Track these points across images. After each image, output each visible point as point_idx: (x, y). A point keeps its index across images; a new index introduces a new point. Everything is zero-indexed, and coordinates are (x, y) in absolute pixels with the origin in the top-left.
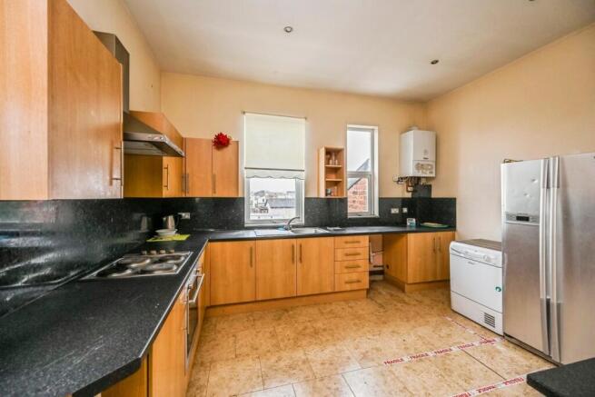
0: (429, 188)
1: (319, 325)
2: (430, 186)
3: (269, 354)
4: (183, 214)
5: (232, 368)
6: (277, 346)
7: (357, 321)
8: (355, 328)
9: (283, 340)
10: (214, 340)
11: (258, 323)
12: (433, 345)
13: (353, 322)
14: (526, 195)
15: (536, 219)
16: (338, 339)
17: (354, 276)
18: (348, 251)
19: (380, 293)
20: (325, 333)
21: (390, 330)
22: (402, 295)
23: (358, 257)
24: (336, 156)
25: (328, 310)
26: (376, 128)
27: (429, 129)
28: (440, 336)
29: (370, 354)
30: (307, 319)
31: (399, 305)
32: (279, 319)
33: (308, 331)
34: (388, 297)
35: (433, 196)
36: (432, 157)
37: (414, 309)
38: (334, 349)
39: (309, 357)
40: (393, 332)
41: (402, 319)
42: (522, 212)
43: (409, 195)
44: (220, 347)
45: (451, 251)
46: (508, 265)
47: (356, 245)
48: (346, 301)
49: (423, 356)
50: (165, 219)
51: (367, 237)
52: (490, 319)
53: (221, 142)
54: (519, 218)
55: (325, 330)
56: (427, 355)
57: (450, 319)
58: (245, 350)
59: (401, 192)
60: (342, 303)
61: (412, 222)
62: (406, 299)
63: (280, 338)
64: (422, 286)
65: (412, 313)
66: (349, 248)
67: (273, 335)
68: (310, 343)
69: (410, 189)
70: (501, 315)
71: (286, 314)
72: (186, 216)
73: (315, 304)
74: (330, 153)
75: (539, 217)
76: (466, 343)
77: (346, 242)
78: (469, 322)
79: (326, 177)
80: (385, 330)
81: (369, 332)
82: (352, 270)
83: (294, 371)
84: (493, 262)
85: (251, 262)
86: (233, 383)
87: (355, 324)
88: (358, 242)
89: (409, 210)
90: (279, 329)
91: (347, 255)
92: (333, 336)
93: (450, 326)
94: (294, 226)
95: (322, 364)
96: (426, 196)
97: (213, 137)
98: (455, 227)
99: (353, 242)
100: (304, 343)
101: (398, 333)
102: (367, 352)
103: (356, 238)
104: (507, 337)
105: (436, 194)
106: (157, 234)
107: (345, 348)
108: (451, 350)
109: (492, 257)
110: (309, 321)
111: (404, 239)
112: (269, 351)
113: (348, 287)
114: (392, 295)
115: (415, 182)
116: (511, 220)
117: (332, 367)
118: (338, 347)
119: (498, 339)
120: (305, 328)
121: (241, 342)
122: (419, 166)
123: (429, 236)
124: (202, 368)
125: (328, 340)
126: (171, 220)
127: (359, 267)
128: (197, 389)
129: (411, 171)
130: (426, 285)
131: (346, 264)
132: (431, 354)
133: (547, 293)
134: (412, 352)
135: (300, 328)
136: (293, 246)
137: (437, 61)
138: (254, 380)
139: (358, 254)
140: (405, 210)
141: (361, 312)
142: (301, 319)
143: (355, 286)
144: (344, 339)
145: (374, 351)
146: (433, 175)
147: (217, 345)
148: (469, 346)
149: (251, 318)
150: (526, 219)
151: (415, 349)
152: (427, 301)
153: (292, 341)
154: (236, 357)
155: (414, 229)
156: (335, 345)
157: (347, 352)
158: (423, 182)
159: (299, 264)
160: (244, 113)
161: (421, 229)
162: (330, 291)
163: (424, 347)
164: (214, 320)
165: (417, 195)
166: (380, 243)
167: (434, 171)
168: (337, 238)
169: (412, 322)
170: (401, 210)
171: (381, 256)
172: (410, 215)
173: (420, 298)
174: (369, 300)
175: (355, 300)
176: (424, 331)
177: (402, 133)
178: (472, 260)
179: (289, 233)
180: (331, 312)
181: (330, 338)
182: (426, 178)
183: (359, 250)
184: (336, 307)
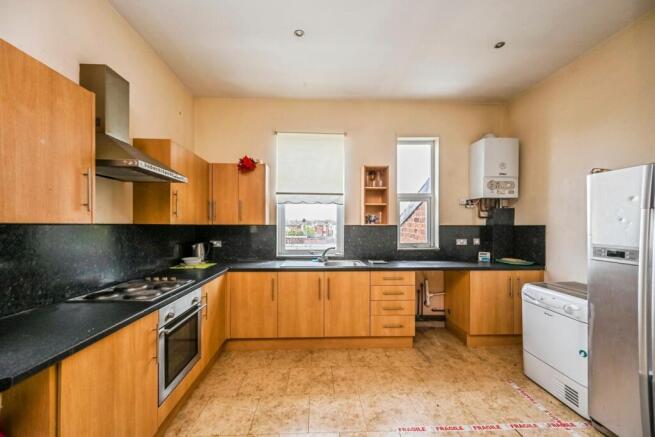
0: (511, 212)
1: (341, 373)
2: (513, 210)
3: (270, 398)
4: (215, 243)
5: (228, 407)
6: (284, 390)
7: (388, 374)
8: (381, 382)
9: (292, 384)
10: (224, 374)
11: (275, 363)
12: (476, 418)
13: (382, 374)
14: (621, 219)
15: (634, 255)
16: (355, 392)
17: (396, 320)
18: (388, 289)
19: (432, 344)
20: (342, 384)
21: (426, 390)
22: (460, 349)
23: (400, 297)
24: (381, 175)
25: (360, 356)
26: (437, 139)
27: (511, 135)
28: (491, 407)
29: (384, 415)
30: (331, 364)
31: (451, 361)
32: (300, 360)
33: (325, 378)
34: (441, 349)
35: (516, 224)
36: (512, 171)
37: (470, 367)
38: (344, 402)
39: (312, 408)
40: (428, 393)
41: (447, 379)
42: (616, 245)
43: (483, 222)
44: (226, 383)
45: (523, 296)
46: (595, 321)
47: (398, 282)
48: (386, 348)
49: (455, 428)
50: (194, 246)
51: (413, 273)
52: (572, 394)
53: (247, 165)
54: (611, 254)
55: (343, 379)
56: (461, 428)
57: (516, 387)
58: (249, 389)
59: (472, 218)
60: (381, 350)
61: (484, 256)
62: (465, 354)
63: (290, 381)
64: (492, 340)
65: (465, 373)
66: (389, 286)
67: (285, 378)
68: (321, 392)
69: (483, 214)
70: (586, 390)
71: (310, 356)
72: (217, 244)
73: (347, 349)
74: (372, 172)
75: (637, 252)
76: (526, 422)
77: (385, 279)
78: (545, 394)
79: (366, 201)
80: (420, 389)
81: (397, 388)
82: (393, 312)
83: (289, 421)
84: (576, 314)
85: (273, 296)
86: (222, 422)
87: (384, 378)
88: (401, 279)
89: (481, 241)
90: (294, 372)
91: (386, 294)
92: (350, 387)
93: (514, 396)
94: (330, 258)
95: (324, 418)
96: (505, 223)
97: (237, 161)
98: (544, 264)
99: (394, 279)
100: (315, 390)
101: (434, 395)
102: (383, 412)
103: (398, 274)
104: (593, 422)
105: (519, 220)
106: (183, 262)
107: (358, 403)
108: (498, 427)
109: (574, 307)
110: (331, 367)
111: (467, 277)
112: (272, 394)
113: (387, 332)
114: (447, 347)
115: (490, 205)
116: (600, 255)
117: (332, 422)
118: (350, 401)
119: (580, 424)
120: (324, 374)
121: (249, 380)
122: (492, 185)
123: (503, 275)
124: (199, 402)
125: (341, 391)
126: (200, 248)
127: (401, 309)
128: (186, 422)
129: (482, 192)
130: (501, 339)
131: (384, 304)
132: (467, 428)
133: (649, 367)
134: (442, 422)
135: (318, 374)
136: (319, 280)
137: (503, 44)
138: (243, 422)
139: (402, 294)
140: (477, 241)
141: (397, 364)
142: (324, 363)
143: (397, 332)
144: (363, 393)
145: (393, 413)
146: (515, 195)
147: (225, 380)
148: (529, 426)
149: (271, 356)
150: (621, 255)
151: (448, 418)
152: (493, 359)
153: (302, 387)
154: (237, 395)
155: (488, 265)
156: (347, 398)
157: (358, 408)
158: (503, 204)
159: (327, 301)
160: (276, 133)
161: (497, 266)
162: (363, 334)
163: (462, 417)
164: (233, 354)
165: (492, 222)
166: (441, 282)
167: (516, 190)
168: (373, 273)
169: (460, 385)
170: (470, 242)
171: (442, 298)
172: (483, 247)
173: (484, 354)
174: (414, 350)
175: (397, 348)
176: (472, 397)
177: (472, 142)
178: (548, 309)
179: (322, 265)
180: (362, 360)
181: (345, 389)
182: (508, 199)
183: (402, 289)
184: (369, 355)
